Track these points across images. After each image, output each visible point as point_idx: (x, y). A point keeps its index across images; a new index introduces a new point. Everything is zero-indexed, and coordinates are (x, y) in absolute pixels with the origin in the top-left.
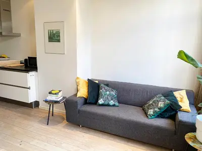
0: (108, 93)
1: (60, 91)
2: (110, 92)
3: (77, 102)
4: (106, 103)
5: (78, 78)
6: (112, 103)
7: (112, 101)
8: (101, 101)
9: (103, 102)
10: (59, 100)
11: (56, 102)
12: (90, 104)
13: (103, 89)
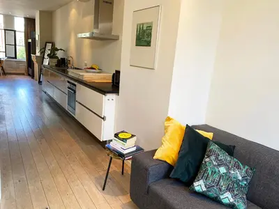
0: (223, 170)
1: (133, 136)
2: (228, 169)
3: (147, 170)
4: (212, 194)
5: (169, 119)
6: (227, 198)
7: (228, 195)
8: (199, 186)
9: (204, 189)
10: (125, 152)
11: (121, 155)
12: (178, 181)
13: (213, 158)
